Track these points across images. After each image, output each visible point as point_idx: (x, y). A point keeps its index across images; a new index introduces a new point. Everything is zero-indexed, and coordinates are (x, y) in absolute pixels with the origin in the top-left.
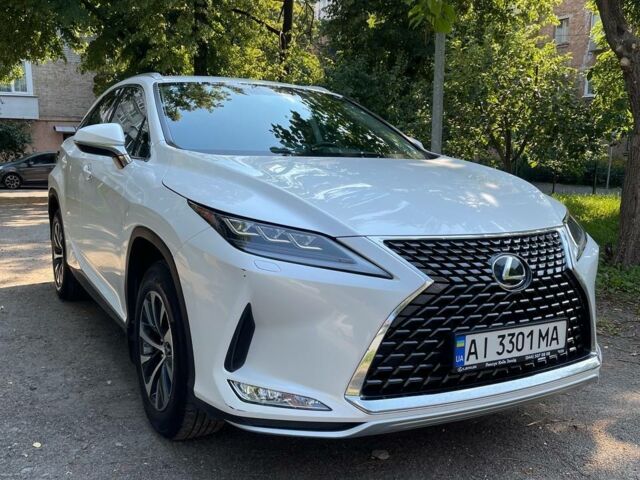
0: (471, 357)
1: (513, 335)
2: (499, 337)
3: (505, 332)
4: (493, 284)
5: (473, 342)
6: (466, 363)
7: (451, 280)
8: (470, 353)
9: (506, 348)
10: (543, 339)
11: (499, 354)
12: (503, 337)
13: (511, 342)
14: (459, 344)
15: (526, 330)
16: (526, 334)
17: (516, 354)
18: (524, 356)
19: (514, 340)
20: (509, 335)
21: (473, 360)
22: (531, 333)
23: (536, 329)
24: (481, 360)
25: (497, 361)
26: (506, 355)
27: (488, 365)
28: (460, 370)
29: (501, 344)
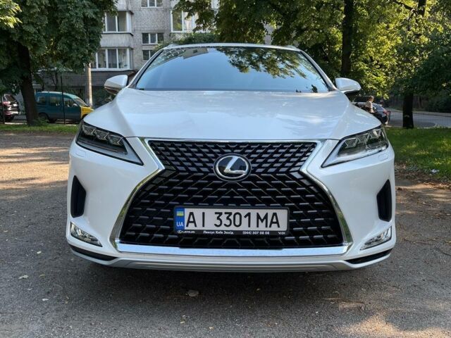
0: (190, 224)
1: (230, 214)
2: (216, 213)
3: (223, 211)
4: (210, 174)
5: (191, 214)
6: (186, 228)
7: (177, 169)
8: (189, 222)
9: (223, 223)
10: (262, 221)
11: (216, 225)
12: (221, 214)
13: (228, 218)
14: (179, 214)
15: (244, 212)
16: (243, 215)
17: (233, 228)
18: (242, 231)
19: (231, 217)
20: (226, 213)
21: (191, 226)
22: (249, 215)
23: (254, 212)
24: (199, 227)
25: (215, 231)
26: (223, 228)
27: (205, 232)
28: (179, 232)
29: (218, 218)
